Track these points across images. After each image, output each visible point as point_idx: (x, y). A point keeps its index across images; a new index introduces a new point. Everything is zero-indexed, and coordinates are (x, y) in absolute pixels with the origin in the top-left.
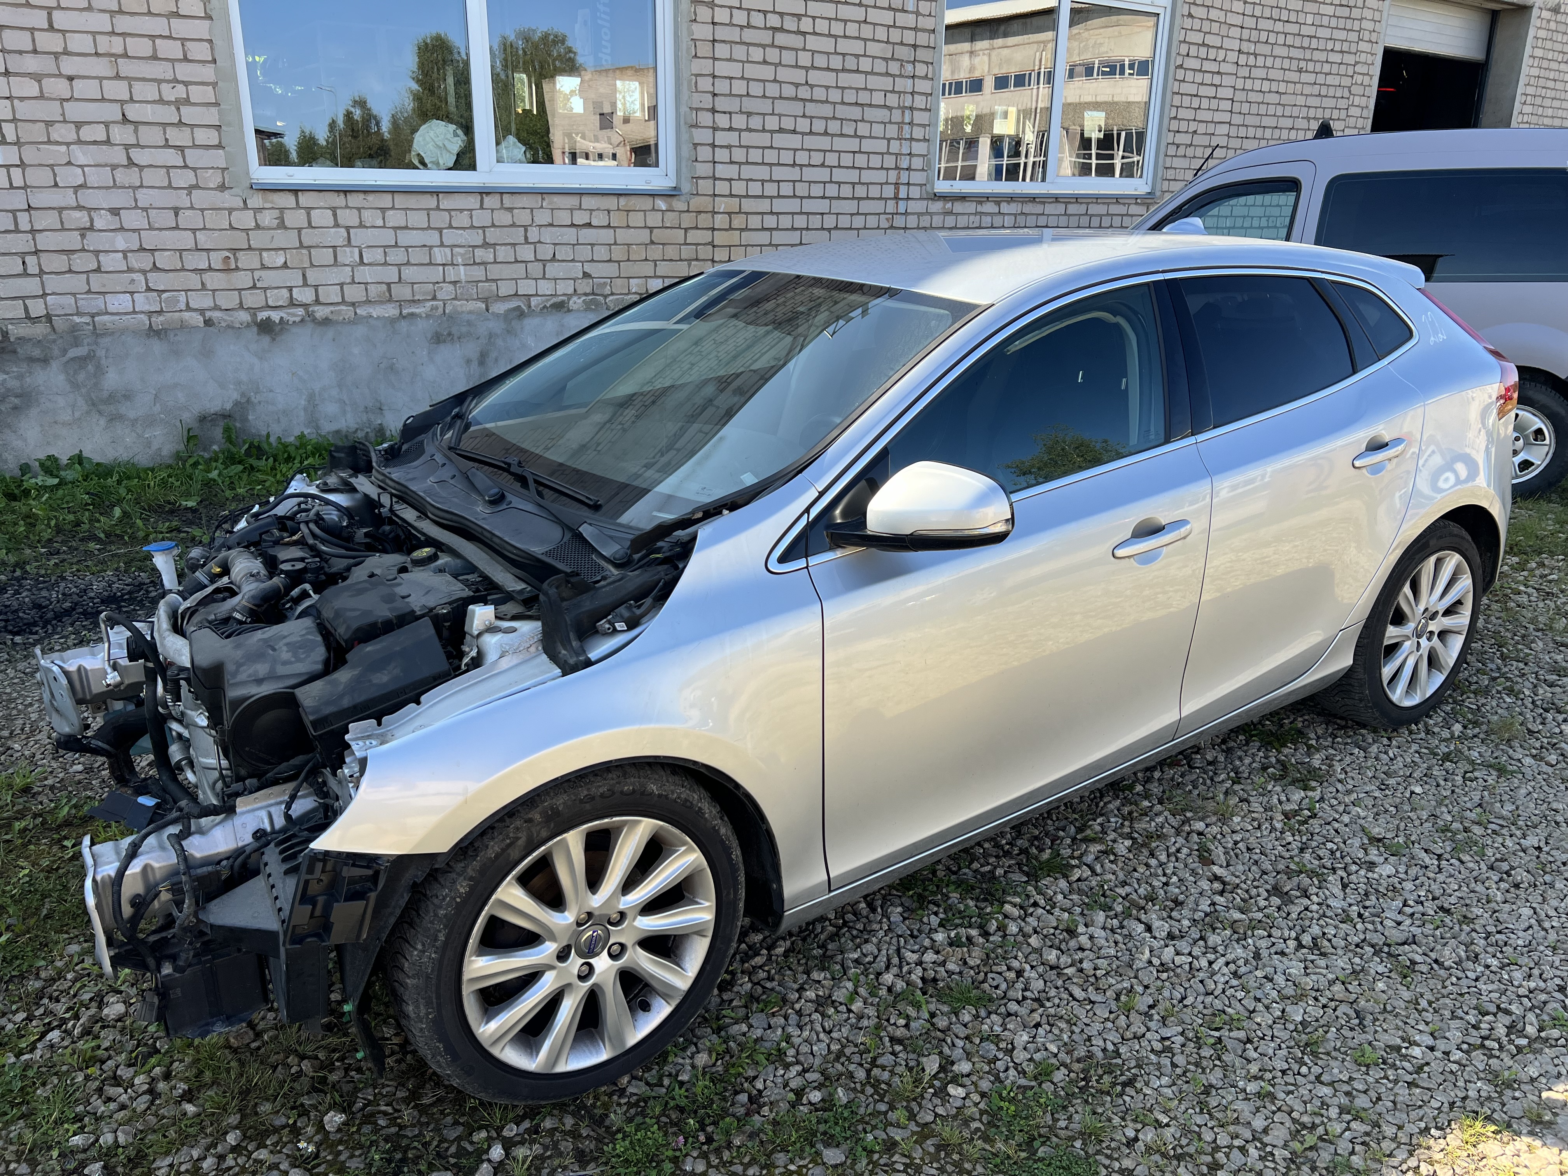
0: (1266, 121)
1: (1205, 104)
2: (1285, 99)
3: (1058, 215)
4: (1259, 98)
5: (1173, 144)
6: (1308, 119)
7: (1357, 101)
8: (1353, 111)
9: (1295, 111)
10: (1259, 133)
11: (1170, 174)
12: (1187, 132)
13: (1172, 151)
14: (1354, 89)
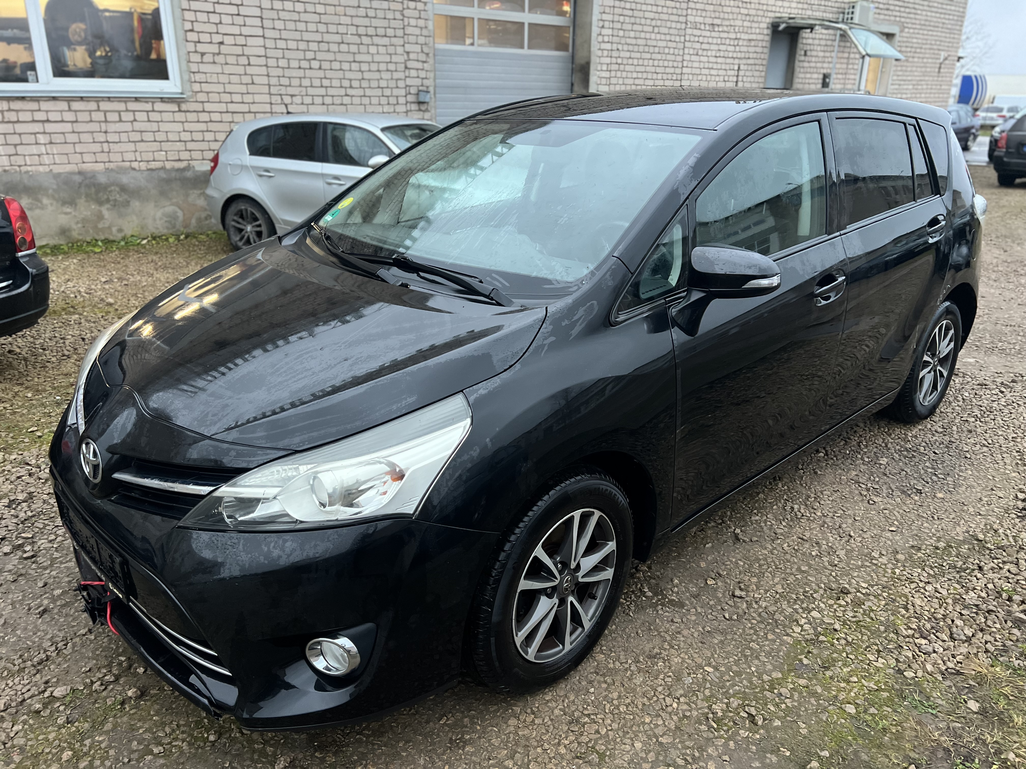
0: (306, 36)
1: (226, 19)
2: (324, 18)
3: (61, 111)
4: (295, 17)
5: (196, 52)
6: (360, 36)
7: (413, 22)
8: (409, 30)
9: (342, 29)
10: (302, 46)
11: (198, 77)
12: (211, 43)
13: (196, 58)
14: (406, 12)
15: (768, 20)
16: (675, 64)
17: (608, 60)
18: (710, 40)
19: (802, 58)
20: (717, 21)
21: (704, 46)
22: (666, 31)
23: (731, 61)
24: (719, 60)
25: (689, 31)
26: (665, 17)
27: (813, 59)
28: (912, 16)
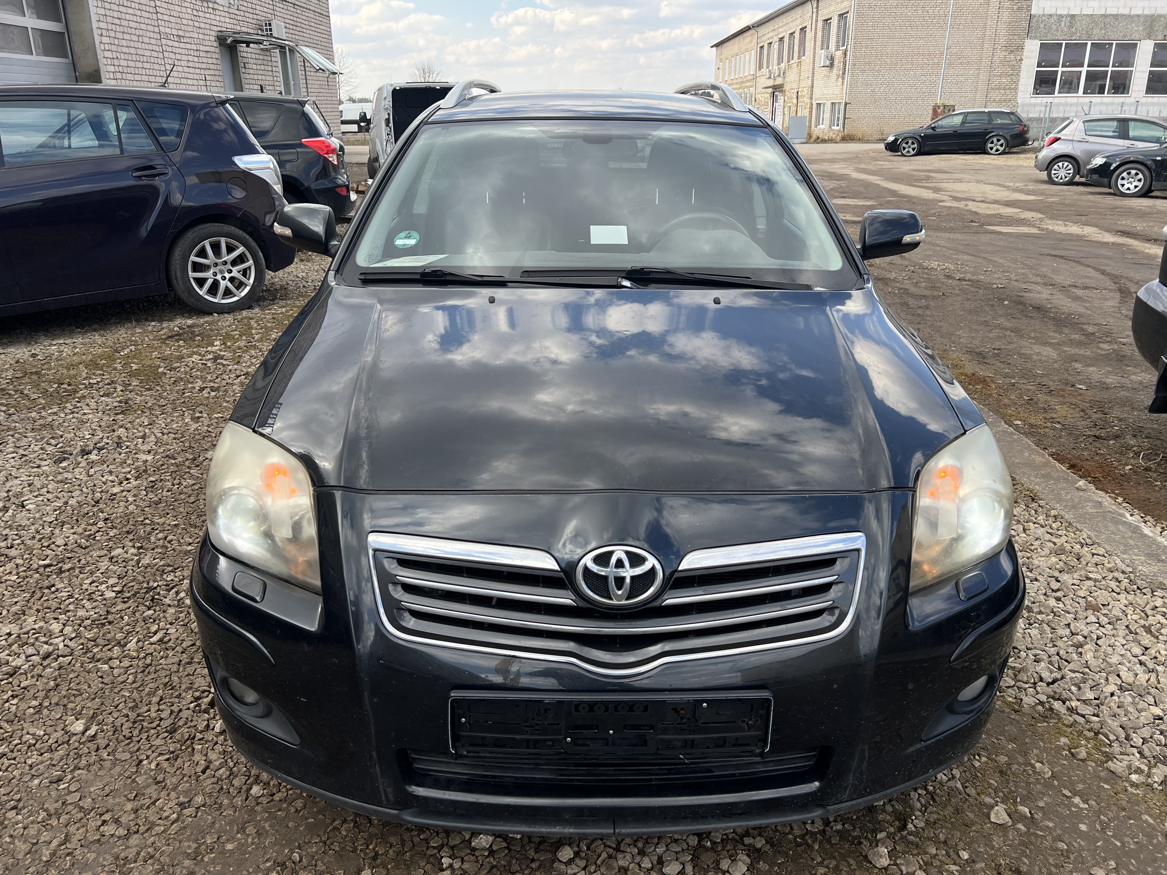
15: (214, 34)
16: (162, 73)
17: (112, 68)
18: (180, 51)
19: (243, 70)
20: (181, 33)
21: (178, 57)
22: (146, 40)
23: (198, 71)
24: (191, 70)
25: (164, 41)
26: (143, 27)
27: (251, 71)
28: (301, 34)
